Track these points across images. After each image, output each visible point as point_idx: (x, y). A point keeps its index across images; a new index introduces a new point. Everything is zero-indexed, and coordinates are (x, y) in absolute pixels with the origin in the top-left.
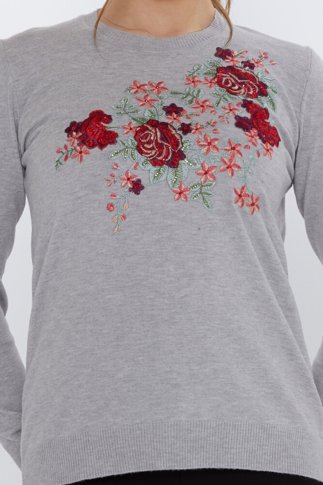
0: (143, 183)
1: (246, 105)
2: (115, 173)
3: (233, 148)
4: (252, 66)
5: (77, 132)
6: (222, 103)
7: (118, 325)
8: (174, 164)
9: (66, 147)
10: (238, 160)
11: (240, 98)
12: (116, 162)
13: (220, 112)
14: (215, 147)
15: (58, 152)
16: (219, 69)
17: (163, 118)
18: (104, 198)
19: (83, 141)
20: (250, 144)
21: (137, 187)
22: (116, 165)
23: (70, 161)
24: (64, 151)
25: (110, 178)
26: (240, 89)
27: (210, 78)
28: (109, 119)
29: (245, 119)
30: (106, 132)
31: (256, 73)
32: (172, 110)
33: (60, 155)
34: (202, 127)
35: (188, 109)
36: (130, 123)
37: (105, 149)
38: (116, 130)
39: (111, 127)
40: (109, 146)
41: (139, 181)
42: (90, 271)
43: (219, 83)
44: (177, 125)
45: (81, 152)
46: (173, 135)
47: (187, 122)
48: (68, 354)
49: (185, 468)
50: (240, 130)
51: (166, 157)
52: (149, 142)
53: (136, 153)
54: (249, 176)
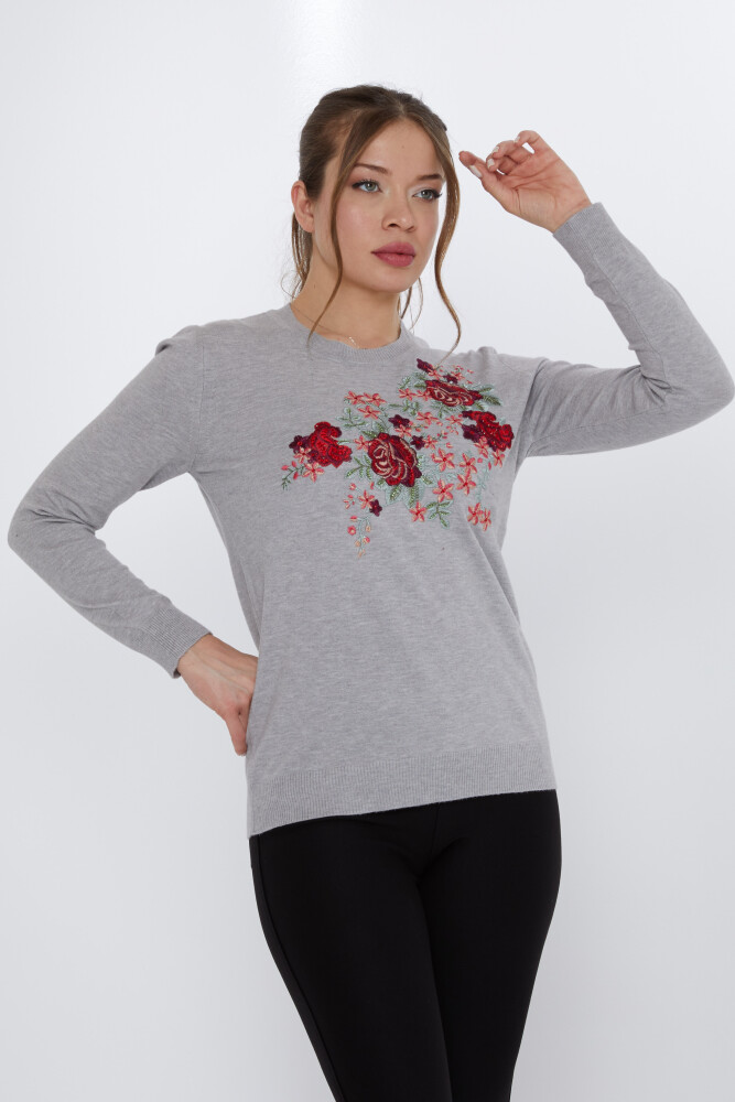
0: (381, 504)
1: (466, 414)
2: (353, 494)
3: (468, 464)
4: (455, 380)
5: (305, 448)
6: (444, 415)
7: (377, 654)
8: (410, 483)
9: (293, 464)
10: (474, 477)
11: (458, 410)
12: (353, 482)
13: (446, 423)
14: (450, 462)
15: (285, 468)
16: (427, 382)
17: (392, 431)
18: (344, 520)
19: (314, 457)
20: (482, 456)
21: (376, 508)
22: (353, 485)
23: (300, 480)
24: (292, 468)
25: (347, 498)
26: (454, 400)
27: (423, 391)
28: (337, 432)
29: (472, 427)
30: (338, 446)
31: (461, 386)
32: (398, 421)
33: (287, 472)
34: (435, 441)
35: (415, 421)
36: (361, 438)
37: (341, 467)
38: (349, 445)
39: (343, 441)
40: (344, 463)
41: (377, 501)
42: (335, 596)
43: (432, 395)
44: (408, 439)
45: (313, 471)
46: (407, 451)
47: (418, 435)
48: (318, 685)
49: (451, 799)
50: (470, 441)
51: (402, 475)
52: (384, 459)
53: (371, 471)
54: (483, 493)
